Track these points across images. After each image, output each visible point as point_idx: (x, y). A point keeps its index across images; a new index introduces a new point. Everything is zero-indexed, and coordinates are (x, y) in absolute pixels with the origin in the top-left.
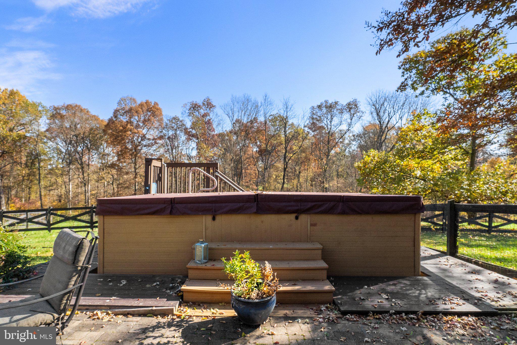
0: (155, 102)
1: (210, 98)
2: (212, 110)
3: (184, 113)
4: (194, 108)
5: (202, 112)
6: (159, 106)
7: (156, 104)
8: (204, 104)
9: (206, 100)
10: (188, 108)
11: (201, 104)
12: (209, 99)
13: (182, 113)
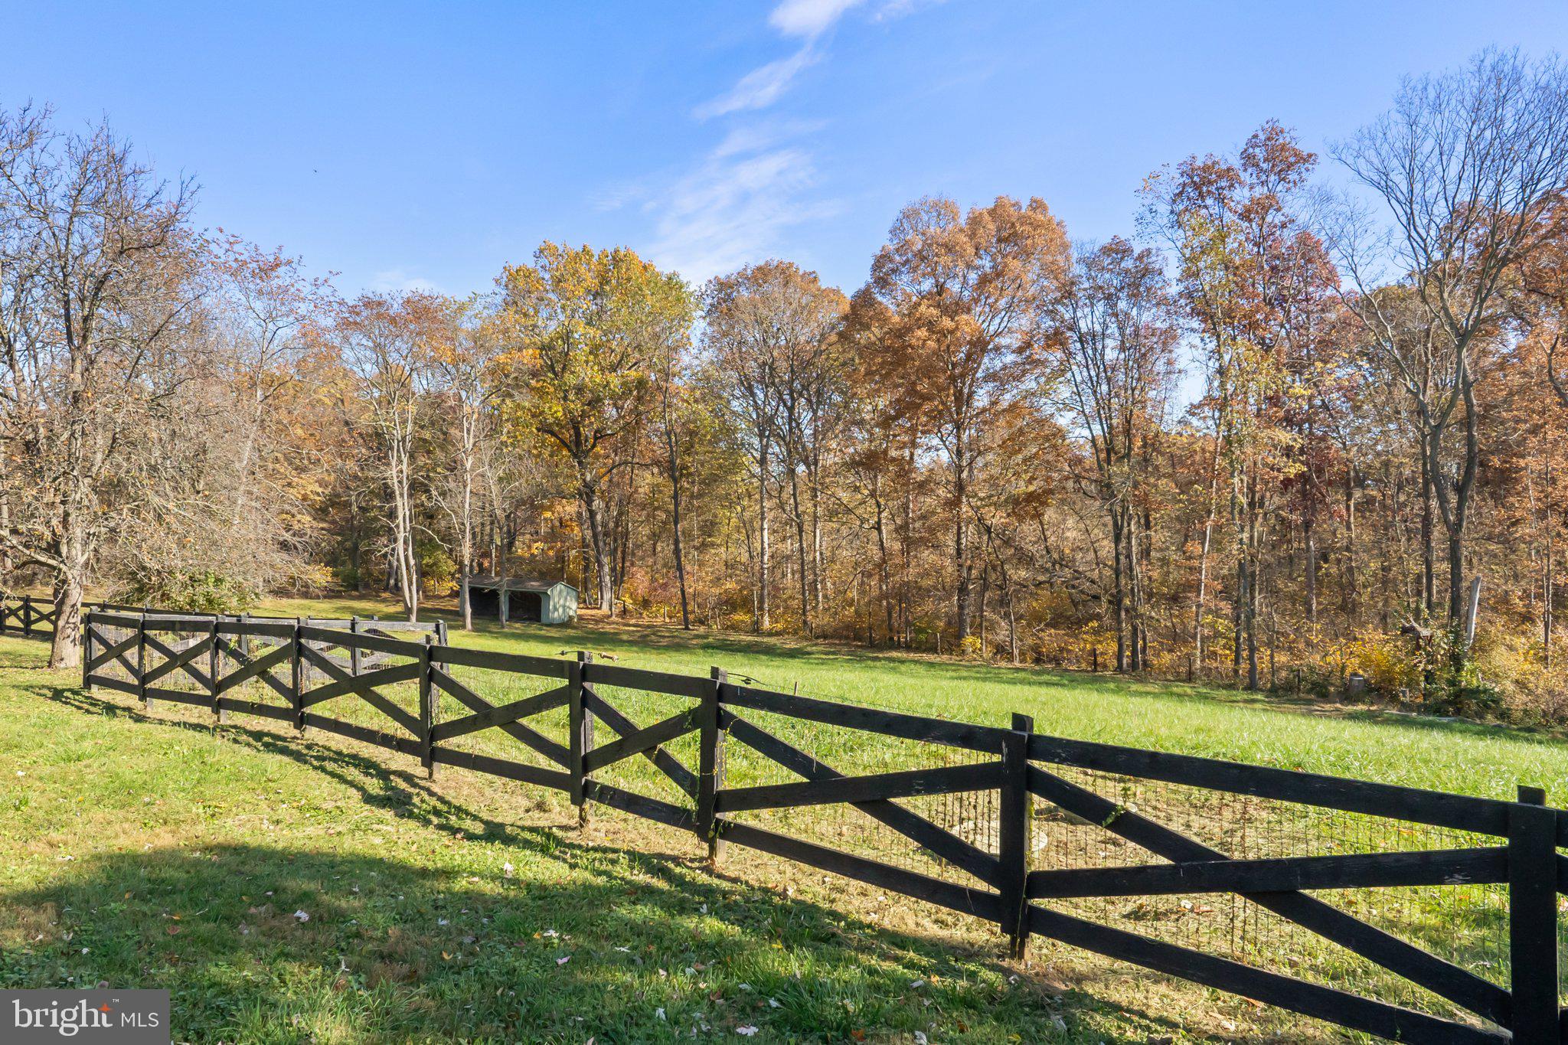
0: (1033, 201)
1: (1281, 125)
2: (1293, 176)
3: (1149, 216)
4: (1197, 187)
5: (1241, 196)
6: (1051, 213)
7: (1037, 205)
8: (1248, 159)
9: (1262, 137)
10: (1168, 190)
11: (1236, 162)
12: (1274, 133)
13: (1139, 220)
